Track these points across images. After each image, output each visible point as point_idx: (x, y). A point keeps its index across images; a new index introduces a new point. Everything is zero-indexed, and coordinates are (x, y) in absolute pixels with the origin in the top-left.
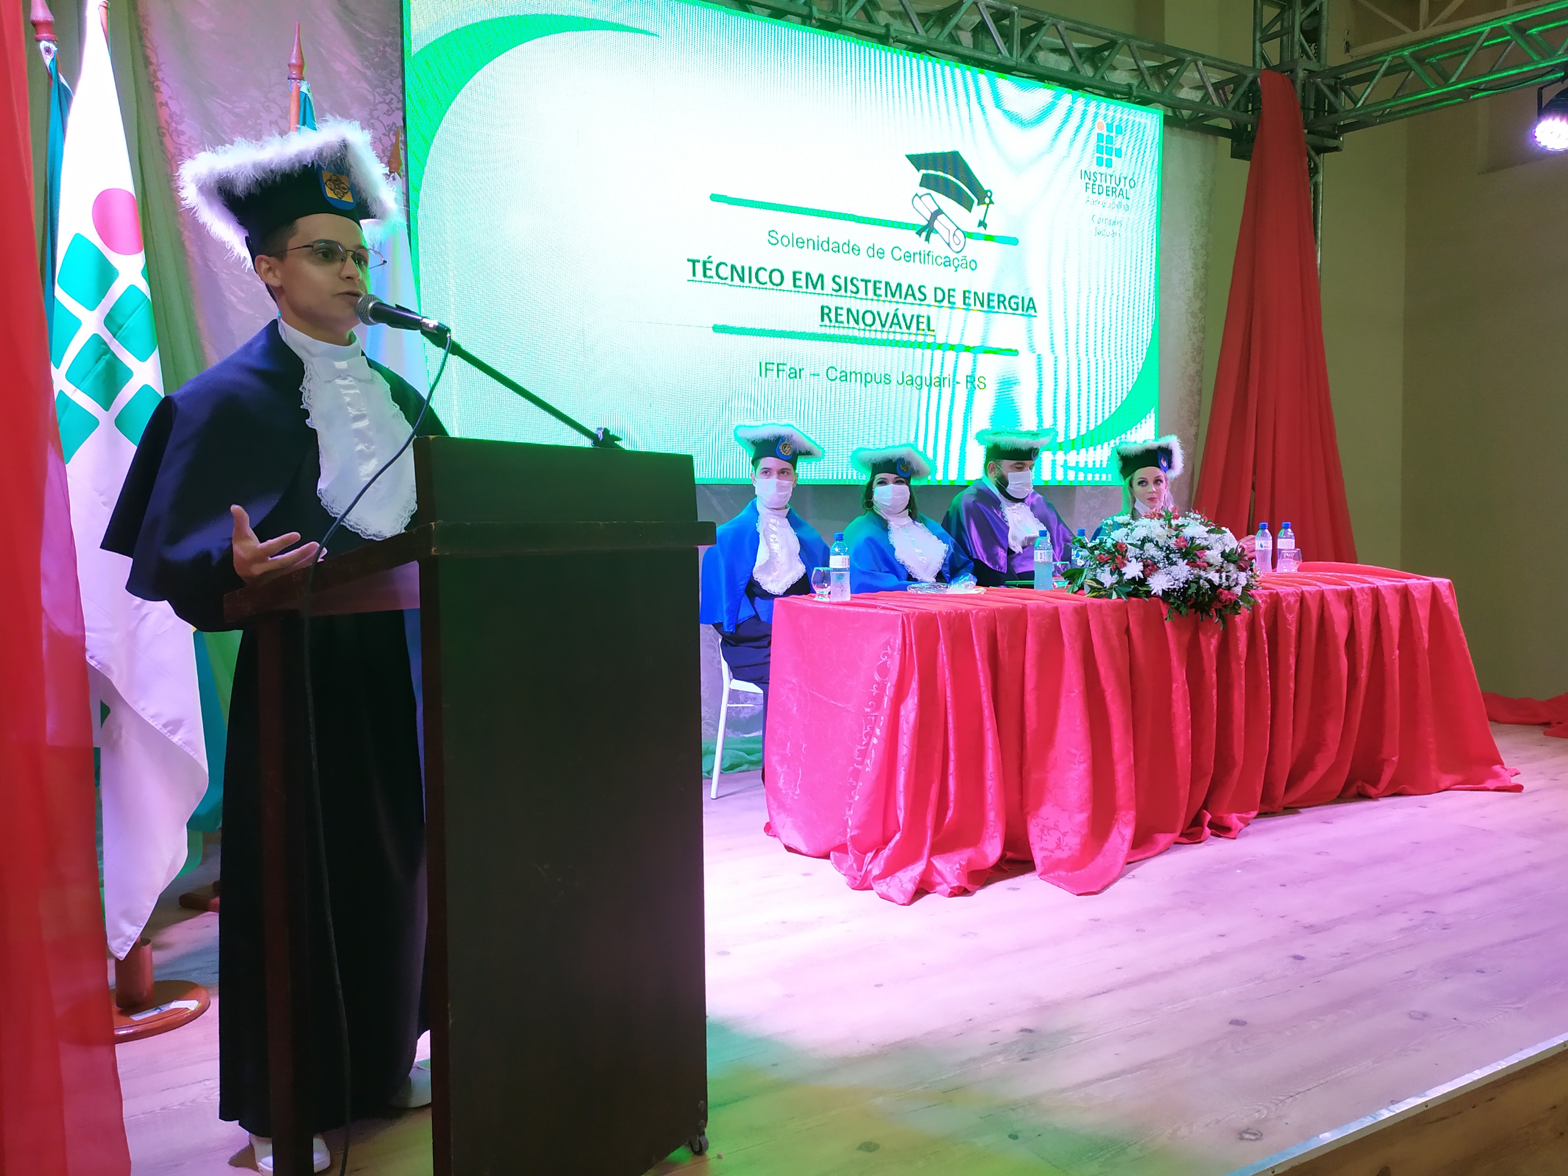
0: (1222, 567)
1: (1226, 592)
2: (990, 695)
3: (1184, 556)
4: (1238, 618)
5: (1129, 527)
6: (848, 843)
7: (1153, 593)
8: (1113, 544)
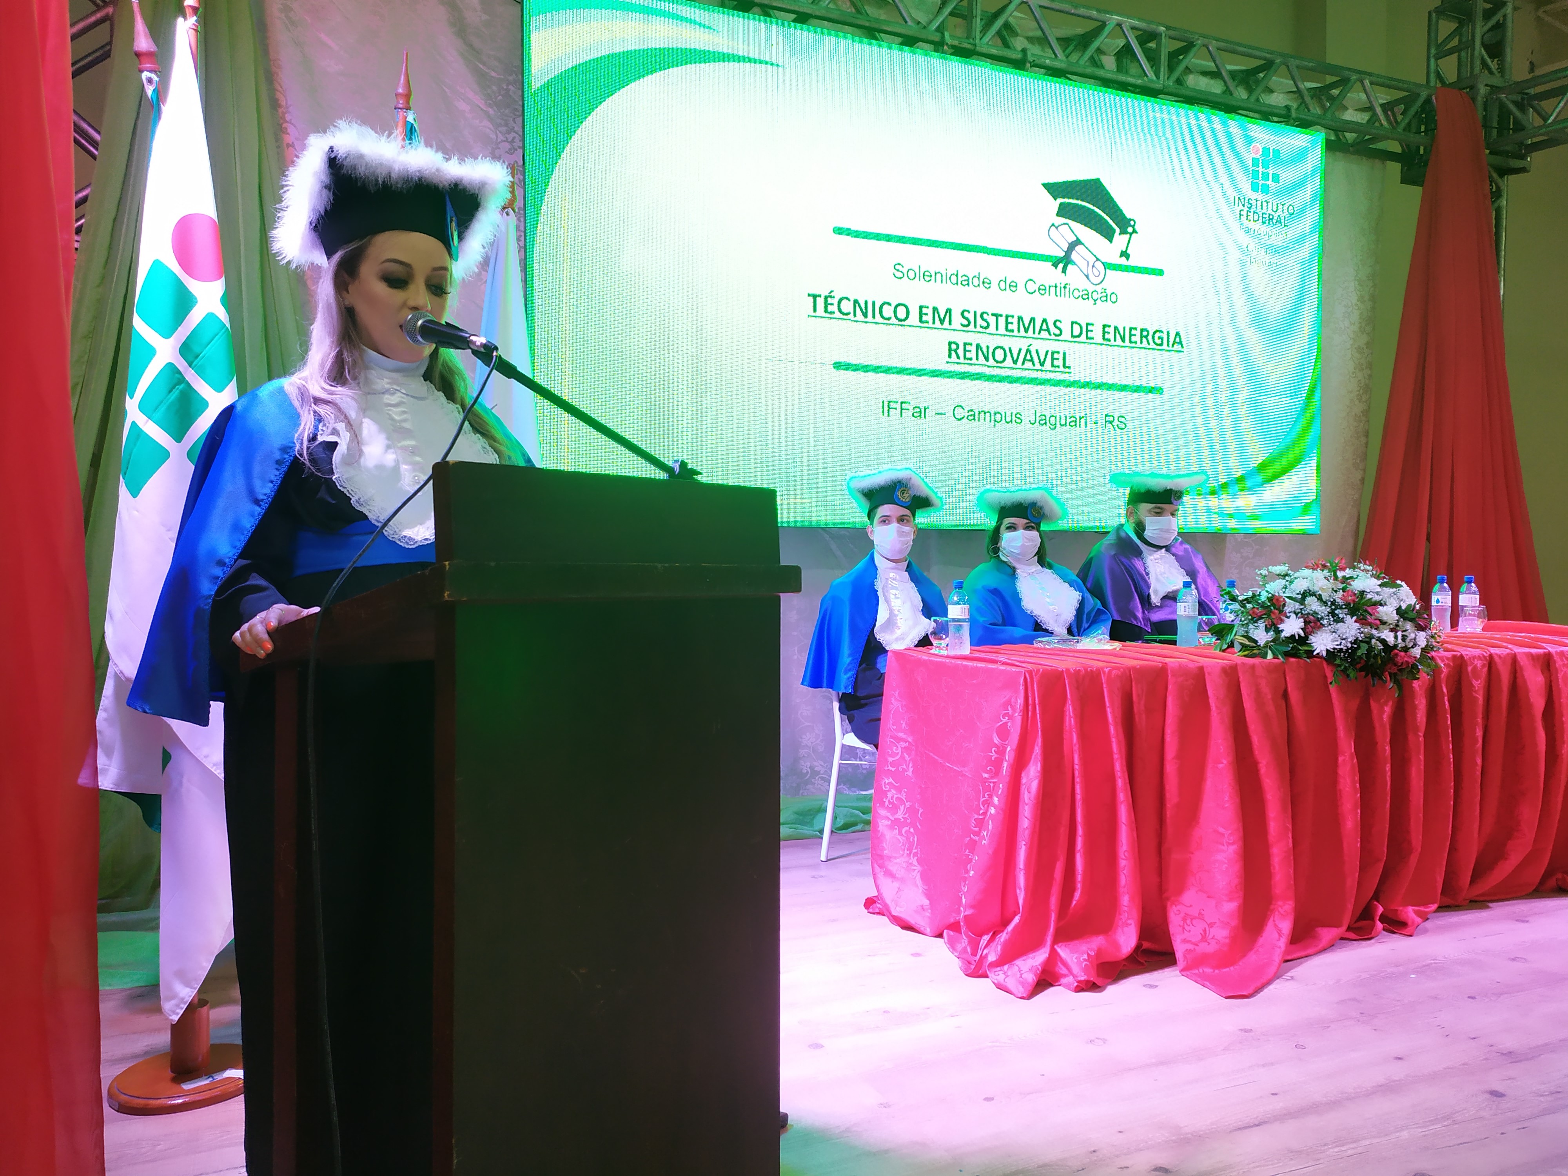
0: (1397, 625)
1: (1403, 654)
2: (1124, 763)
3: (1352, 612)
4: (1416, 684)
5: (1287, 578)
6: (962, 924)
7: (1315, 653)
8: (1268, 598)
